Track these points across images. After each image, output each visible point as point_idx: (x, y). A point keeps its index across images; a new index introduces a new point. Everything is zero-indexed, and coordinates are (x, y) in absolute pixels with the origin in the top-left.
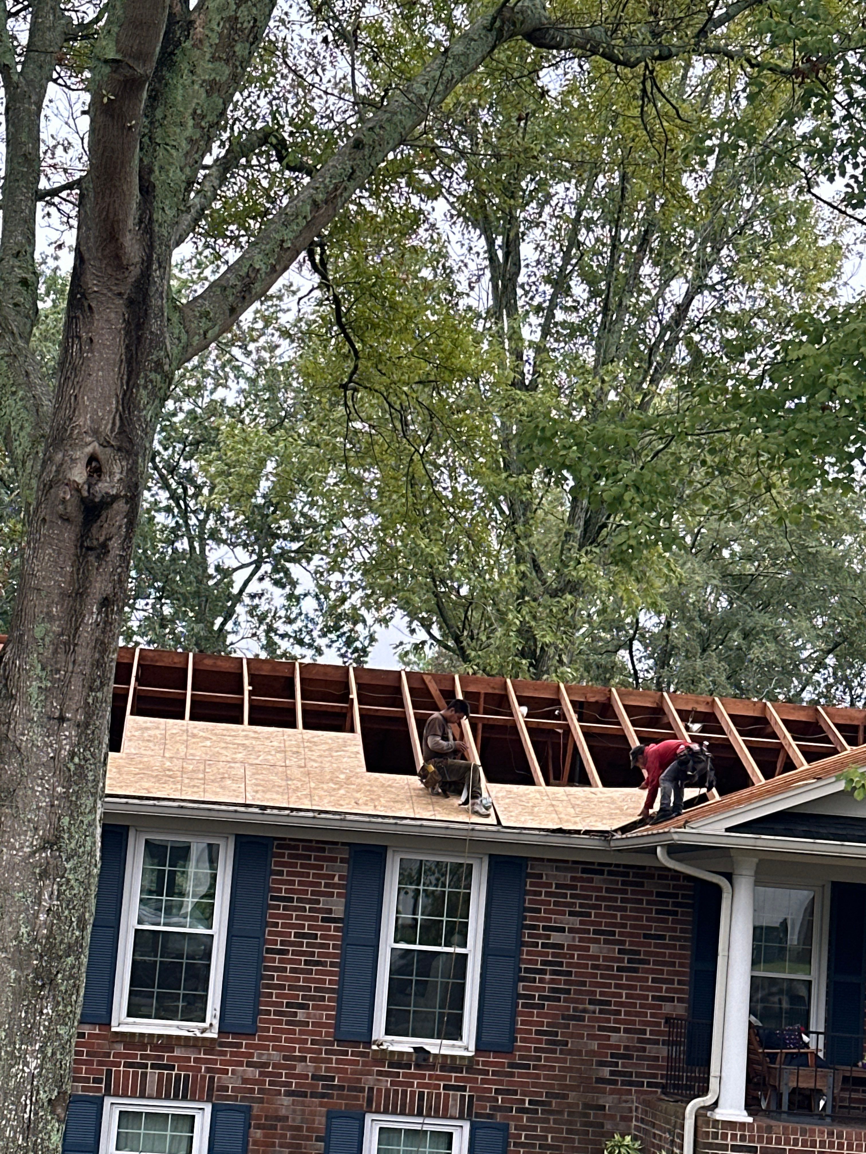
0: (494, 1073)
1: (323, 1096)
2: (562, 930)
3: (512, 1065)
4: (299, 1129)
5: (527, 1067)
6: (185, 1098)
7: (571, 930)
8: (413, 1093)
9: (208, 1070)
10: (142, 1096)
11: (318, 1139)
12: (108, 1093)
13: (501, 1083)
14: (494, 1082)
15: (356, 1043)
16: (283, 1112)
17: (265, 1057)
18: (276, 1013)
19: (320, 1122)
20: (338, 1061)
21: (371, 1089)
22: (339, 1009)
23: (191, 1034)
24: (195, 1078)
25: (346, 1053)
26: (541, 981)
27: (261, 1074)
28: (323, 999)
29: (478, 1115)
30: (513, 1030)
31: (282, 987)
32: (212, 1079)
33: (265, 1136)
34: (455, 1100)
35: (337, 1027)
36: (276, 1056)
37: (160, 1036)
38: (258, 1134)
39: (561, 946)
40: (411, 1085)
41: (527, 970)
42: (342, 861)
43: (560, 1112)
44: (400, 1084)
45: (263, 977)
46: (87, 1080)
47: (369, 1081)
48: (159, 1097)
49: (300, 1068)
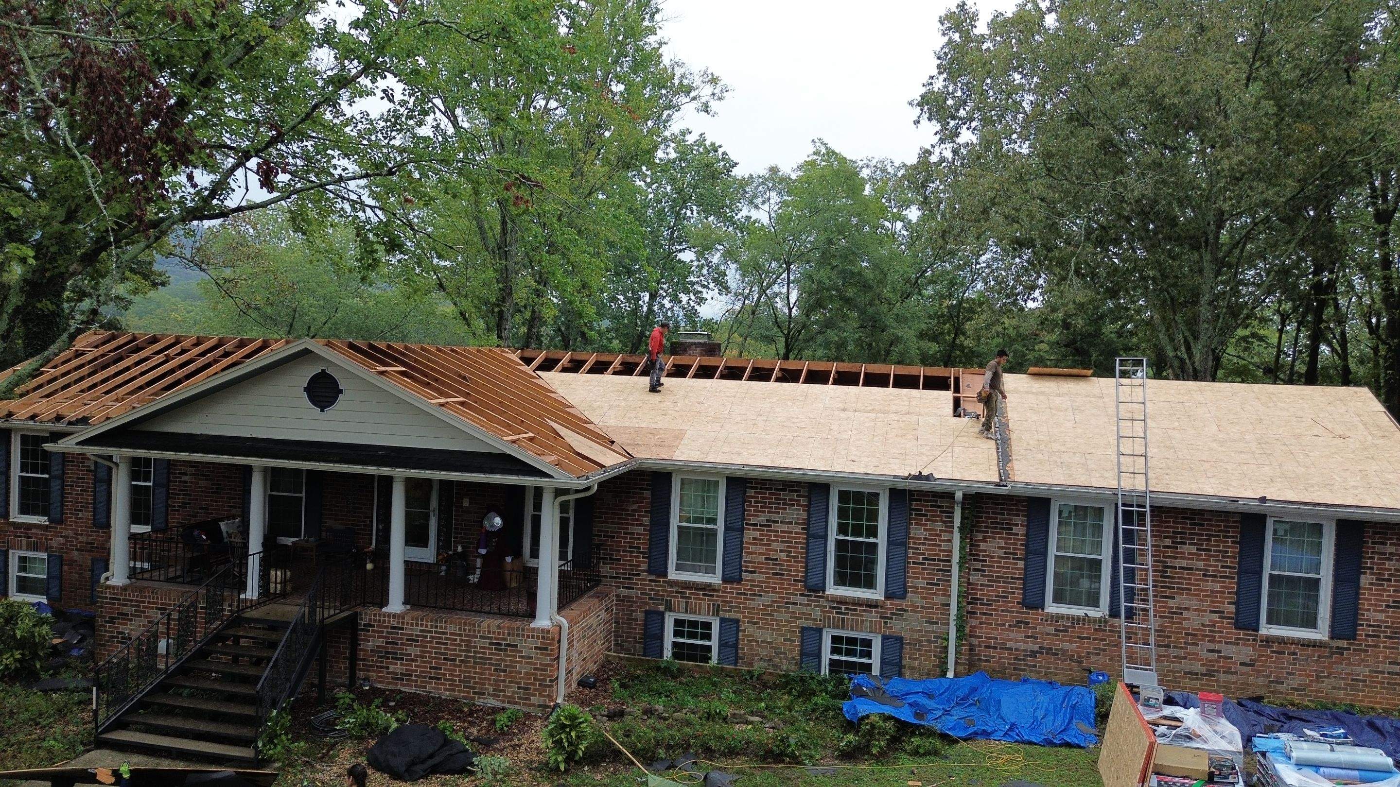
4: (81, 566)
6: (37, 551)
9: (45, 538)
10: (23, 550)
12: (10, 548)
16: (75, 558)
17: (67, 533)
19: (89, 562)
22: (94, 512)
23: (38, 522)
24: (40, 542)
27: (66, 541)
28: (88, 507)
32: (46, 542)
33: (69, 568)
36: (71, 533)
37: (30, 523)
38: (66, 568)
48: (30, 550)
49: (81, 538)
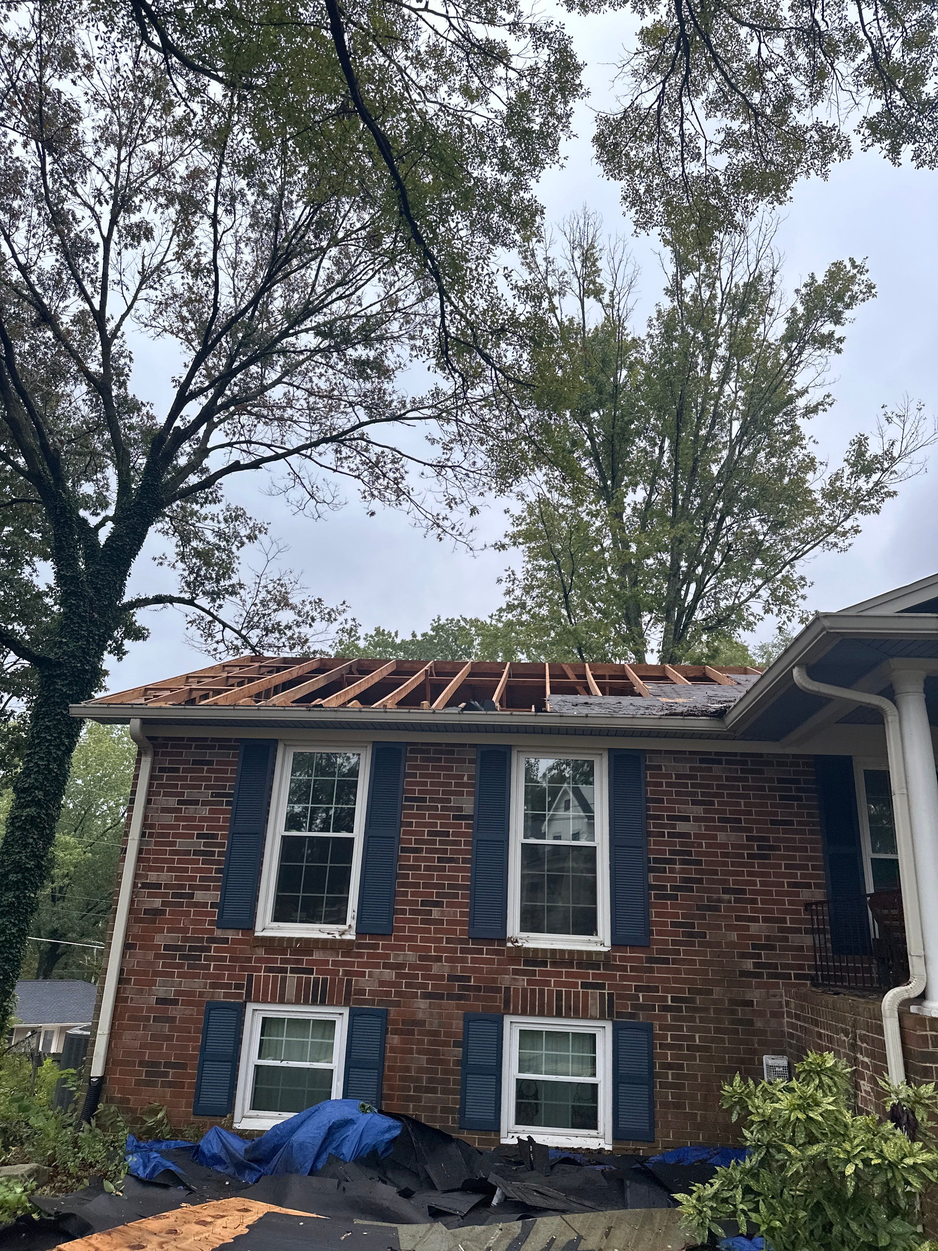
0: (633, 969)
1: (460, 997)
2: (686, 819)
3: (650, 960)
4: (436, 1033)
5: (666, 961)
6: (323, 1003)
7: (696, 819)
8: (550, 992)
9: (346, 973)
10: (282, 1002)
11: (456, 1044)
12: (249, 999)
13: (639, 979)
14: (633, 978)
15: (490, 941)
16: (420, 1016)
17: (401, 958)
18: (412, 912)
19: (458, 1025)
20: (474, 960)
21: (507, 989)
22: (473, 906)
23: (330, 937)
24: (333, 981)
25: (481, 952)
26: (672, 871)
27: (398, 975)
28: (456, 896)
29: (620, 1015)
30: (648, 923)
31: (417, 885)
32: (349, 982)
33: (403, 1042)
34: (594, 998)
35: (471, 924)
36: (411, 957)
37: (299, 940)
38: (394, 1040)
39: (687, 835)
40: (548, 983)
41: (656, 860)
42: (471, 761)
43: (706, 1010)
44: (536, 983)
45: (398, 876)
46: (228, 986)
47: (506, 980)
48: (297, 1002)
49: (436, 969)
